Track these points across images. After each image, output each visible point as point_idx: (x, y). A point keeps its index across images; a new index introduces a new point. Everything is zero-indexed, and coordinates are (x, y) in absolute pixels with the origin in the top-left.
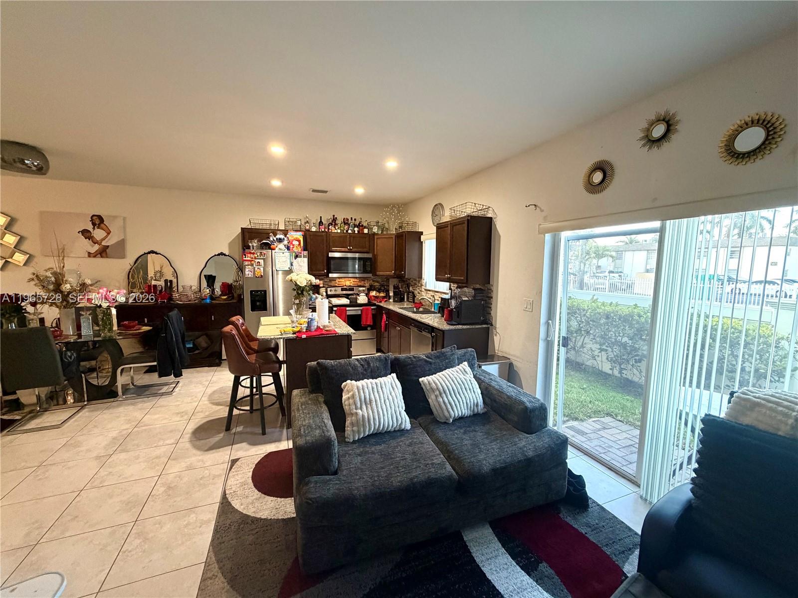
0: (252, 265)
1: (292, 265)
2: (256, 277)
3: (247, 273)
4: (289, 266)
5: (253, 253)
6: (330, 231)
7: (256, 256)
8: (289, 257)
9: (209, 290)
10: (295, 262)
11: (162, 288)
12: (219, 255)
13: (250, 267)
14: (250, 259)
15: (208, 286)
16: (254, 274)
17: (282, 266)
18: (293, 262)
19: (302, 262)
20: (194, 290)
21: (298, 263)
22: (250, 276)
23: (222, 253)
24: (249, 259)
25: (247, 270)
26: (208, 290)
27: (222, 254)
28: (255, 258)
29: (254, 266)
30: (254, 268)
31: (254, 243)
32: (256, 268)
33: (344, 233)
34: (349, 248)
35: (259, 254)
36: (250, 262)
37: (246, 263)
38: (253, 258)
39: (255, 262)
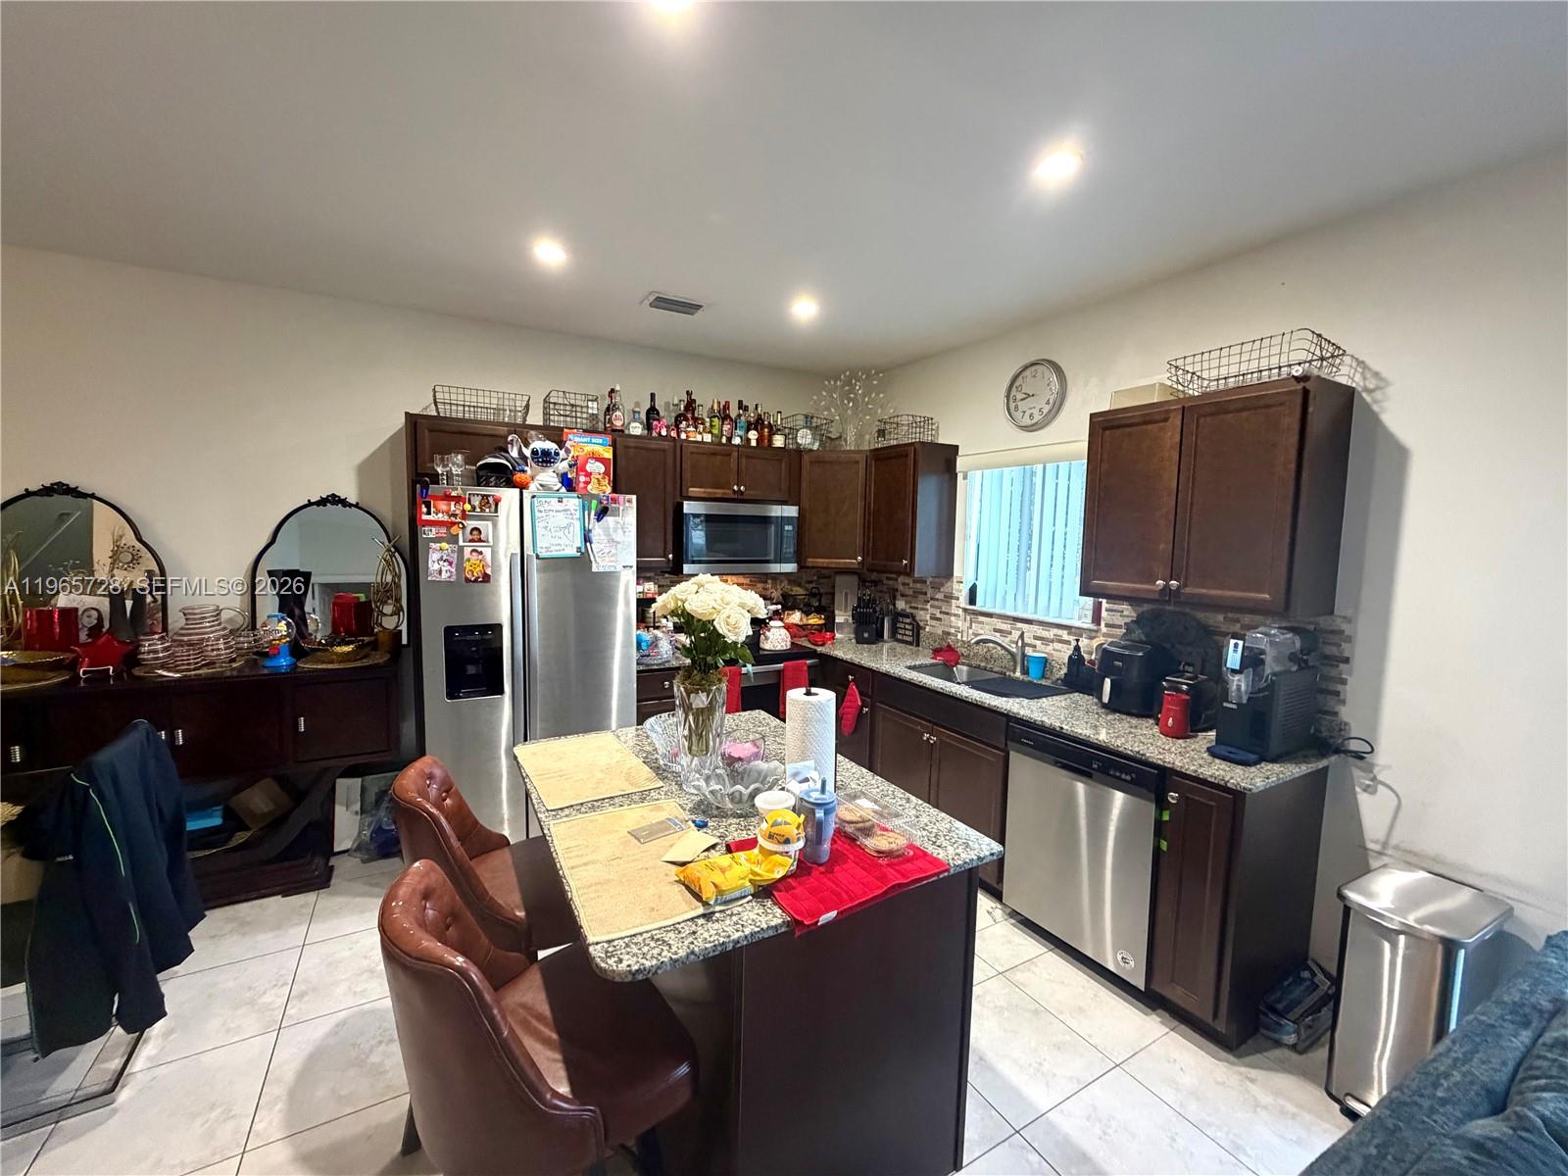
0: (454, 539)
1: (587, 539)
2: (468, 580)
3: (434, 567)
4: (578, 542)
5: (458, 499)
6: (683, 436)
7: (468, 507)
8: (578, 514)
9: (288, 625)
10: (597, 530)
11: (100, 618)
12: (322, 502)
13: (445, 545)
14: (446, 518)
15: (281, 610)
16: (460, 568)
17: (554, 541)
18: (590, 531)
19: (620, 531)
20: (230, 620)
21: (608, 535)
22: (444, 576)
23: (333, 496)
24: (440, 517)
25: (434, 556)
26: (282, 627)
27: (334, 500)
28: (464, 515)
29: (461, 543)
30: (461, 549)
31: (456, 465)
32: (467, 551)
33: (720, 444)
34: (735, 488)
35: (476, 502)
36: (443, 530)
37: (432, 532)
38: (455, 516)
39: (464, 527)
